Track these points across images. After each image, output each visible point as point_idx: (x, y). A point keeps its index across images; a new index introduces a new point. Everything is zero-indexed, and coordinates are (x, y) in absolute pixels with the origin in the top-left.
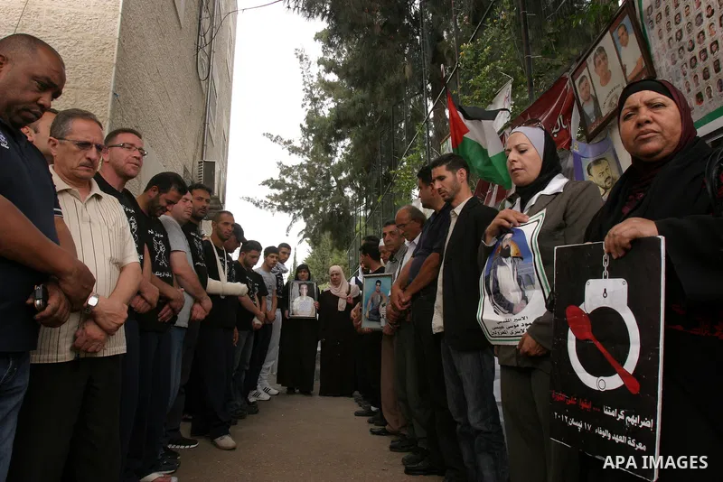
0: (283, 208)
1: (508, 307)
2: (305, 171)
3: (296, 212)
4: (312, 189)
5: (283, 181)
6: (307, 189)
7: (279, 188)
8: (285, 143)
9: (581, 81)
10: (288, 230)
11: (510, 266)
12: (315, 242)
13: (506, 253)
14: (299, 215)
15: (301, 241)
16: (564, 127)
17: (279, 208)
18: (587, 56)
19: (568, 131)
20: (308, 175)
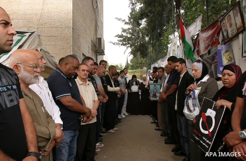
0: (123, 44)
1: (190, 111)
2: (131, 30)
3: (128, 46)
4: (133, 37)
5: (123, 35)
6: (131, 37)
7: (121, 37)
8: (123, 21)
9: (223, 24)
10: (125, 52)
11: (191, 100)
12: (135, 56)
13: (191, 97)
14: (129, 47)
15: (130, 55)
16: (217, 38)
17: (121, 45)
18: (225, 16)
19: (218, 39)
20: (131, 32)
